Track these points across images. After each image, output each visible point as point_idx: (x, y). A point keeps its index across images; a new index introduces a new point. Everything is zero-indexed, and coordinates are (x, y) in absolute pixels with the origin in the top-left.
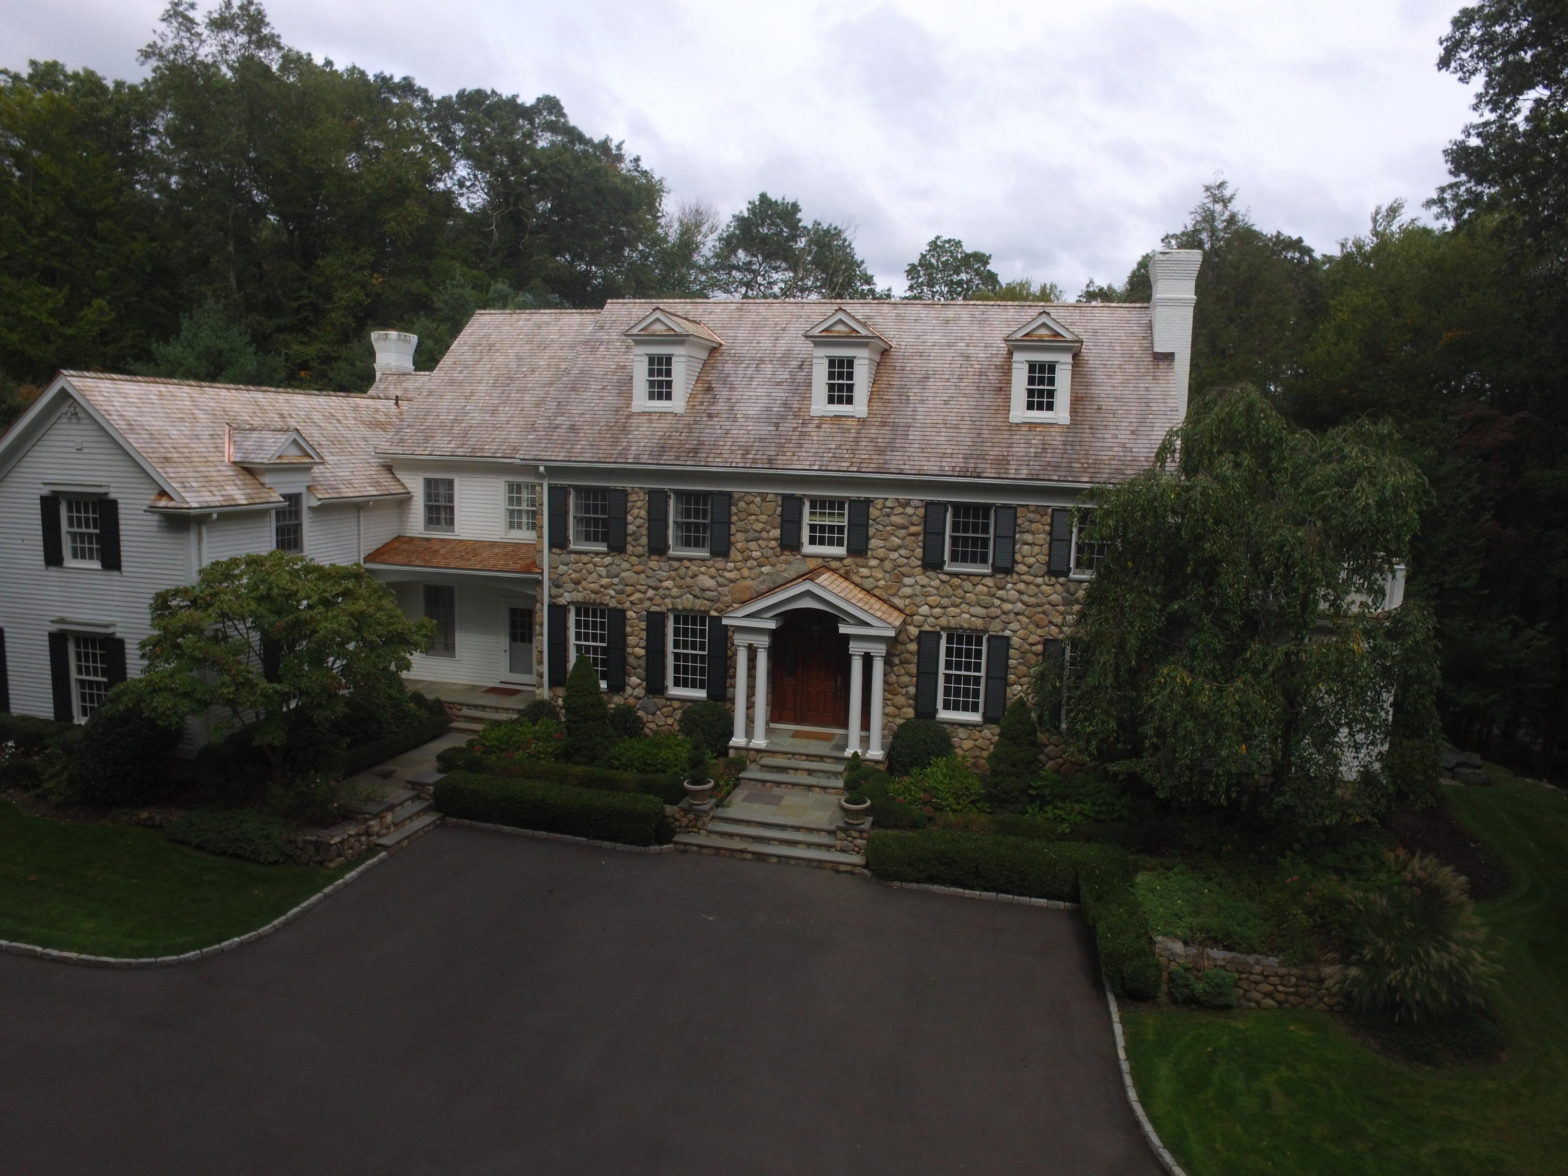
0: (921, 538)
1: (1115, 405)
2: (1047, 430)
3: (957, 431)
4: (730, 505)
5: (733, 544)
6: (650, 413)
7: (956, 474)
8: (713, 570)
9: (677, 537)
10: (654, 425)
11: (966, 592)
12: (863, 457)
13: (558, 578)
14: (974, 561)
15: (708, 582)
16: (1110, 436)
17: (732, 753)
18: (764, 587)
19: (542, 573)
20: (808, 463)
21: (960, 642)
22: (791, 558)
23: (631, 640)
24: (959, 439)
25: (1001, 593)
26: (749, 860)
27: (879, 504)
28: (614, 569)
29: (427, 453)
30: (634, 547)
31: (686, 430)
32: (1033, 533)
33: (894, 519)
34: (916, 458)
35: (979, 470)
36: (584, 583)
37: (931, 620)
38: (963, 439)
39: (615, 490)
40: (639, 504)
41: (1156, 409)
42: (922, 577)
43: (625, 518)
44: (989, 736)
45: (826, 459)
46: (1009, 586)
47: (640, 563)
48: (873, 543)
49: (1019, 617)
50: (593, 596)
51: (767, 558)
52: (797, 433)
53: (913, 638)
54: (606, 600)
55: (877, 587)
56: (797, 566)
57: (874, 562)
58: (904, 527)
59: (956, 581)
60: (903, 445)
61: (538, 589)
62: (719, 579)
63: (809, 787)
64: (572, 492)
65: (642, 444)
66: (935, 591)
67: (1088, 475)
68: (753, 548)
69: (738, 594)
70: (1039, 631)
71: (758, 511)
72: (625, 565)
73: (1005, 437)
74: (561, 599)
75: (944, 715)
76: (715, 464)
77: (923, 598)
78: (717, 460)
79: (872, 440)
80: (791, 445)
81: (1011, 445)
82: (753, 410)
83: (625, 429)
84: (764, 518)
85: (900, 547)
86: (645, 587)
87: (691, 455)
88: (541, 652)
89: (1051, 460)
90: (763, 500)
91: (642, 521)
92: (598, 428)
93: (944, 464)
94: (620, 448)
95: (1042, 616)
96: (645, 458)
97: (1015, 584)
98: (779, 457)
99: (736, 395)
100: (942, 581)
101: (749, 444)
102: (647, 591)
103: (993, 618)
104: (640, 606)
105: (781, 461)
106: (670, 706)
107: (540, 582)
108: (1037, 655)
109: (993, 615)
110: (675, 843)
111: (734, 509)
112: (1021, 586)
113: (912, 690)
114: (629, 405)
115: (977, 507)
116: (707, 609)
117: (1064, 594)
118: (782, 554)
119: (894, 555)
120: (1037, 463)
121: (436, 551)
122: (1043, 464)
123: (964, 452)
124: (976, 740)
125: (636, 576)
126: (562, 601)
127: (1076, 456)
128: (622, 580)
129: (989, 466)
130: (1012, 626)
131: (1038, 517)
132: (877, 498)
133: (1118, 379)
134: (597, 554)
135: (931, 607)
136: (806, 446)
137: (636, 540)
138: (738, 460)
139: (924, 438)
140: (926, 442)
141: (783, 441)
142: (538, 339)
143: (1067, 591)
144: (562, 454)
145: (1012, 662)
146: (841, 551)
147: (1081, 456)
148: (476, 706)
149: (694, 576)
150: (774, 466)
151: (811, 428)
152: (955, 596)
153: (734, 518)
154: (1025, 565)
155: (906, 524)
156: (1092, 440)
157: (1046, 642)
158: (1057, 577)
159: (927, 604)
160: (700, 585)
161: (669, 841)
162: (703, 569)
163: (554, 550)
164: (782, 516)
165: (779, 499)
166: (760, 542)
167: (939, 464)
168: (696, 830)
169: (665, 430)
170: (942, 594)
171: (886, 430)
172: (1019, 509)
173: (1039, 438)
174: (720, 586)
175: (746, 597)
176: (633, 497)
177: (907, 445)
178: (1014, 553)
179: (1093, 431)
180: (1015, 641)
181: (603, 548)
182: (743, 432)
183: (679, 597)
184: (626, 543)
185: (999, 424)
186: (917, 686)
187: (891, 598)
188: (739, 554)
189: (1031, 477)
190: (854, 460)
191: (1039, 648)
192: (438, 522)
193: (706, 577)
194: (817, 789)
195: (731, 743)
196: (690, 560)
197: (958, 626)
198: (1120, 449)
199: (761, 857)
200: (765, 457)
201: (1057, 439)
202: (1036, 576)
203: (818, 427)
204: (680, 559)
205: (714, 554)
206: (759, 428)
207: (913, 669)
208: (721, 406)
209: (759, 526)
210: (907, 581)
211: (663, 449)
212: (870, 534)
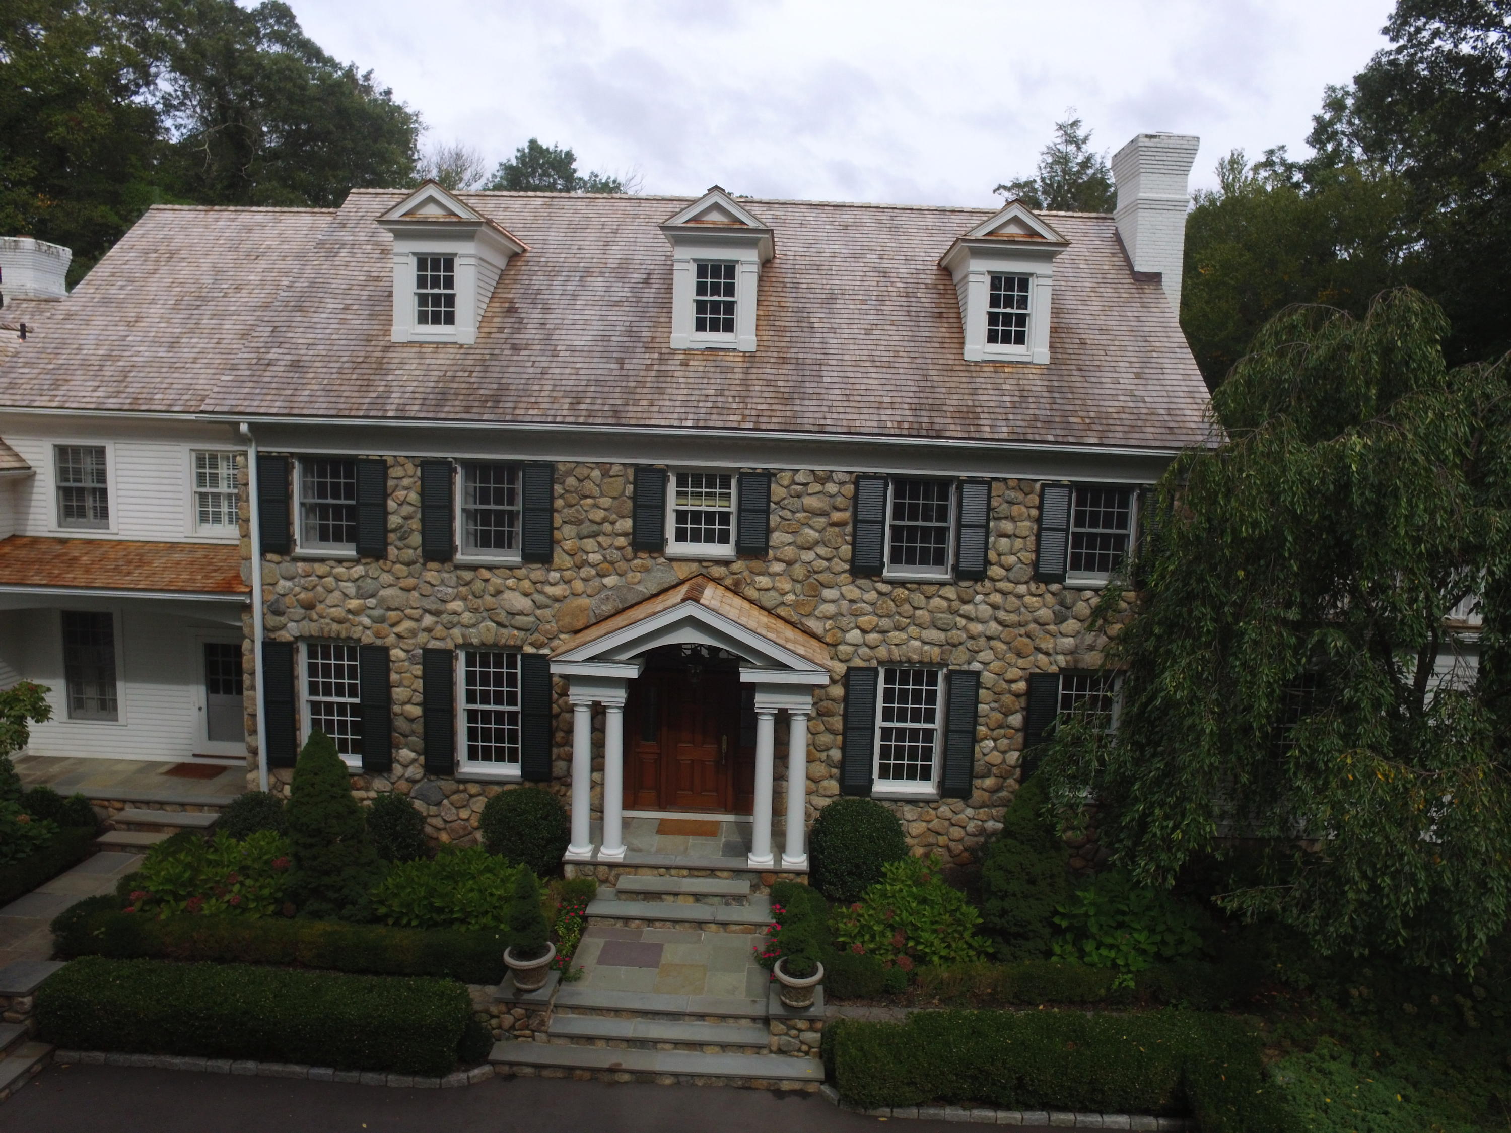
0: (849, 529)
1: (1103, 339)
2: (1021, 370)
3: (892, 371)
4: (552, 482)
5: (559, 542)
6: (421, 344)
7: (905, 432)
8: (526, 584)
9: (468, 533)
10: (428, 361)
11: (915, 608)
12: (759, 407)
13: (277, 601)
14: (924, 561)
15: (520, 602)
16: (1109, 380)
17: (569, 871)
18: (607, 608)
19: (250, 593)
20: (676, 416)
21: (904, 681)
22: (649, 563)
23: (399, 693)
24: (898, 382)
25: (967, 608)
26: (626, 1083)
27: (786, 479)
28: (369, 585)
29: (54, 404)
30: (399, 549)
31: (478, 368)
32: (1012, 519)
33: (807, 501)
34: (841, 410)
35: (937, 427)
36: (320, 607)
37: (864, 650)
38: (904, 383)
39: (368, 461)
40: (406, 482)
41: (1158, 344)
42: (851, 587)
43: (385, 505)
44: (949, 814)
45: (703, 411)
46: (979, 598)
47: (410, 575)
48: (777, 538)
49: (993, 643)
50: (335, 627)
51: (612, 563)
52: (653, 373)
53: (837, 678)
54: (357, 633)
55: (783, 603)
56: (660, 574)
57: (777, 567)
58: (824, 514)
59: (901, 592)
60: (818, 391)
61: (245, 617)
62: (537, 597)
63: (700, 924)
64: (296, 464)
65: (410, 389)
66: (869, 608)
67: (1095, 434)
68: (589, 549)
69: (567, 620)
70: (1021, 662)
71: (596, 491)
72: (386, 578)
73: (963, 380)
74: (283, 633)
75: (882, 787)
76: (528, 419)
77: (853, 619)
78: (531, 412)
79: (768, 383)
80: (645, 391)
81: (974, 392)
82: (582, 341)
83: (381, 367)
84: (605, 502)
85: (817, 543)
86: (420, 611)
87: (489, 404)
88: (254, 716)
89: (1037, 412)
90: (605, 474)
91: (411, 509)
92: (338, 365)
93: (884, 418)
94: (374, 395)
95: (1026, 640)
96: (414, 409)
97: (986, 595)
98: (630, 408)
99: (553, 319)
100: (880, 593)
101: (580, 389)
102: (421, 617)
103: (955, 646)
104: (411, 641)
105: (633, 413)
106: (465, 790)
107: (248, 608)
108: (1017, 696)
109: (956, 641)
110: (493, 1063)
111: (558, 489)
112: (997, 598)
113: (836, 754)
114: (387, 332)
115: (928, 482)
116: (519, 643)
117: (1057, 608)
118: (635, 557)
119: (808, 556)
120: (1019, 417)
121: (75, 559)
122: (1028, 418)
123: (909, 400)
124: (928, 822)
125: (404, 595)
126: (285, 636)
127: (1071, 408)
128: (382, 602)
129: (950, 421)
130: (982, 656)
131: (1021, 496)
132: (782, 470)
133: (1096, 305)
134: (340, 561)
135: (864, 632)
136: (669, 391)
137: (401, 539)
138: (565, 413)
139: (846, 380)
140: (850, 386)
141: (633, 384)
142: (246, 246)
143: (1062, 603)
144: (278, 404)
145: (982, 708)
146: (725, 550)
147: (1078, 408)
148: (147, 803)
149: (498, 593)
150: (623, 421)
151: (673, 365)
152: (899, 614)
153: (559, 503)
154: (1002, 566)
155: (827, 508)
156: (1086, 385)
157: (1032, 679)
158: (1047, 583)
159: (858, 627)
160: (507, 607)
161: (481, 1058)
162: (511, 582)
163: (269, 556)
164: (634, 498)
165: (631, 472)
166: (600, 539)
167: (876, 417)
168: (528, 1032)
169: (444, 368)
170: (879, 612)
171: (786, 369)
172: (994, 484)
173: (1012, 381)
174: (539, 608)
175: (580, 625)
176: (395, 472)
177: (823, 391)
178: (986, 549)
179: (1084, 373)
180: (987, 677)
181: (349, 551)
182: (568, 371)
183: (473, 626)
184: (386, 544)
185: (951, 362)
186: (844, 749)
187: (804, 620)
188: (567, 558)
189: (1015, 437)
190: (747, 412)
191: (1022, 686)
192: (81, 512)
193: (517, 594)
194: (713, 927)
195: (568, 855)
196: (490, 568)
197: (904, 659)
198: (1128, 398)
199: (646, 1078)
200: (606, 408)
201: (1037, 385)
202: (1017, 583)
203: (684, 363)
204: (474, 568)
205: (528, 558)
206: (592, 365)
207: (837, 723)
208: (531, 334)
209: (599, 515)
210: (828, 593)
211: (443, 397)
212: (772, 524)
